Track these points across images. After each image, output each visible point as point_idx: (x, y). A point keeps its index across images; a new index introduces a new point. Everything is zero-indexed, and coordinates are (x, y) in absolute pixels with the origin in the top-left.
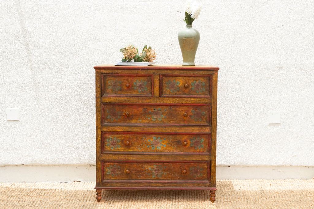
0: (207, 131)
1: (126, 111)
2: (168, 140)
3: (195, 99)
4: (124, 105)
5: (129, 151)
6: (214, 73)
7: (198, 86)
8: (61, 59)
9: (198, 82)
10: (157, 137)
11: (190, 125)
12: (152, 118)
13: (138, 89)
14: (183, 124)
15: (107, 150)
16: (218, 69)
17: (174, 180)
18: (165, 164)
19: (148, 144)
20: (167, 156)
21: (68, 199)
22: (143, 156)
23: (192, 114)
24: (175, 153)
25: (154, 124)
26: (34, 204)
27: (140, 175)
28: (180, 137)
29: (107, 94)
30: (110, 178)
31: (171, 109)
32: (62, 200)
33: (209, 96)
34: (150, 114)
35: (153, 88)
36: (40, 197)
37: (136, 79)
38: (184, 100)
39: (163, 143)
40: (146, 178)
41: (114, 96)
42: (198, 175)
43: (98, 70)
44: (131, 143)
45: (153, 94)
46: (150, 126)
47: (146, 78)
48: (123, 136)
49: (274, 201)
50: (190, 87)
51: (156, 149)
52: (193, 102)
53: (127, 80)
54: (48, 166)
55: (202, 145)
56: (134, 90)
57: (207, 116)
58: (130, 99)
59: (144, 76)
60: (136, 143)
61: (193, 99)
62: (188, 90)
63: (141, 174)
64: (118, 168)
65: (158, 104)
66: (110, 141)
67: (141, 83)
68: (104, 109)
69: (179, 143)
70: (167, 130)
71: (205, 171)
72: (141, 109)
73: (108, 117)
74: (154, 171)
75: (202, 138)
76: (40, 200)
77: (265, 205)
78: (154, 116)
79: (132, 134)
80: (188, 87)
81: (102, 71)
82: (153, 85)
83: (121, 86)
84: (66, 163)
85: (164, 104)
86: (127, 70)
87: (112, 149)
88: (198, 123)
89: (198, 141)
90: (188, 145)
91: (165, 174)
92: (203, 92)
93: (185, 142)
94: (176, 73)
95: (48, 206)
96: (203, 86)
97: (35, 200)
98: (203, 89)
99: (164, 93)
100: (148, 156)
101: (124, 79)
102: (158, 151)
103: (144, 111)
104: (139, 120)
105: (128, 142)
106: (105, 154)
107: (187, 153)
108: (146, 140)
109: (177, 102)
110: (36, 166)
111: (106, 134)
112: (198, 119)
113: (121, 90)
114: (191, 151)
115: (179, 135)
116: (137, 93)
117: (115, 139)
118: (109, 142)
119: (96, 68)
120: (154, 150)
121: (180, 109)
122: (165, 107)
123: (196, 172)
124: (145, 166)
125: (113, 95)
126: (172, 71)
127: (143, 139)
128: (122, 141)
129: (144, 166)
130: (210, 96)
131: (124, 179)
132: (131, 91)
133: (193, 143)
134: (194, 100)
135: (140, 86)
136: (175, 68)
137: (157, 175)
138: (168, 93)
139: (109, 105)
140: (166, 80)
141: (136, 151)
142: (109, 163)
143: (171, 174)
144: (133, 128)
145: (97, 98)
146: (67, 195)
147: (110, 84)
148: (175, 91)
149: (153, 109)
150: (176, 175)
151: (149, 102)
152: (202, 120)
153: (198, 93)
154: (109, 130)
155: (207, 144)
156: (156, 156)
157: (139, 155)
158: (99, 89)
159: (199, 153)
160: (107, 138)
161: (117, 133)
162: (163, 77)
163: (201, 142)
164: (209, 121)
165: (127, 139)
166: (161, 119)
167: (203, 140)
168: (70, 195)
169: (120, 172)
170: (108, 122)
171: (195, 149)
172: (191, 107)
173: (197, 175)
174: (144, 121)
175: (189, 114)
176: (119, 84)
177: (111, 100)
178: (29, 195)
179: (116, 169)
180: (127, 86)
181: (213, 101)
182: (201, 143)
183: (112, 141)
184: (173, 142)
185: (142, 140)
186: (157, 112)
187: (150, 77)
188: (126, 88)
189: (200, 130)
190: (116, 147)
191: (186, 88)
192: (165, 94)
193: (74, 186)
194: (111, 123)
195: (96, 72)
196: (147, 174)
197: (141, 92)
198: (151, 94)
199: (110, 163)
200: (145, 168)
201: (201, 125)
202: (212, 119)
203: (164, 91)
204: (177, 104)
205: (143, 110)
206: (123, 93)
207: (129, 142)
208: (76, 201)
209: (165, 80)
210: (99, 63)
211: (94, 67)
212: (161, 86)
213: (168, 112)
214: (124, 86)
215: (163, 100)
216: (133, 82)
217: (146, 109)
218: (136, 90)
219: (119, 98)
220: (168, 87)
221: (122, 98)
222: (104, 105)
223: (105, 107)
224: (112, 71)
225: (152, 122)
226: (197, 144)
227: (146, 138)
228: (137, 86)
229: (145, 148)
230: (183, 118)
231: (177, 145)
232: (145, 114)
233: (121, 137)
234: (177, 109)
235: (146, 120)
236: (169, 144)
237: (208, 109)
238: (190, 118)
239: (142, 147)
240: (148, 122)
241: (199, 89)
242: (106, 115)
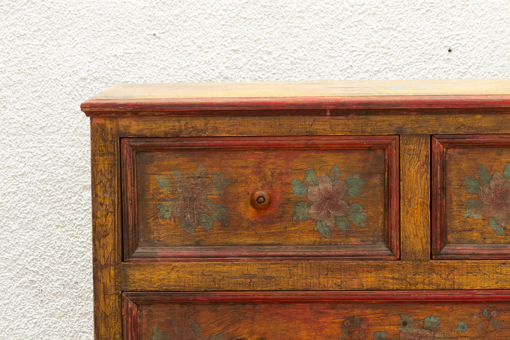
4: (244, 302)
13: (315, 217)
29: (151, 243)
35: (394, 212)
37: (305, 166)
41: (187, 258)
43: (101, 121)
45: (395, 241)
47: (356, 156)
53: (258, 172)
56: (297, 222)
58: (274, 270)
59: (348, 149)
65: (423, 295)
67: (329, 186)
68: (135, 326)
72: (332, 324)
81: (123, 122)
82: (394, 194)
83: (226, 200)
85: (456, 294)
86: (255, 120)
99: (456, 236)
101: (241, 163)
103: (350, 333)
113: (228, 223)
116: (313, 238)
119: (93, 110)
122: (460, 311)
125: (185, 252)
126: (500, 118)
132: (278, 227)
135: (329, 201)
138: (475, 235)
139: (161, 302)
140: (464, 166)
145: (98, 267)
147: (166, 191)
149: (396, 319)
151: (376, 285)
158: (110, 218)
162: (450, 151)
176: (215, 193)
177: (174, 275)
180: (256, 203)
186: (421, 337)
187: (380, 152)
188: (250, 213)
192: (459, 242)
195: (93, 129)
197: (335, 231)
198: (388, 241)
203: (456, 224)
205: (343, 326)
206: (235, 240)
209: (461, 164)
210: (96, 79)
211: (83, 107)
212: (439, 198)
213: (476, 334)
214: (242, 204)
215: (451, 272)
216: (288, 180)
217: (361, 320)
218: (305, 220)
219: (219, 268)
220: (478, 204)
221: (234, 268)
222: (138, 306)
223: (144, 313)
224: (177, 124)
228: (311, 198)
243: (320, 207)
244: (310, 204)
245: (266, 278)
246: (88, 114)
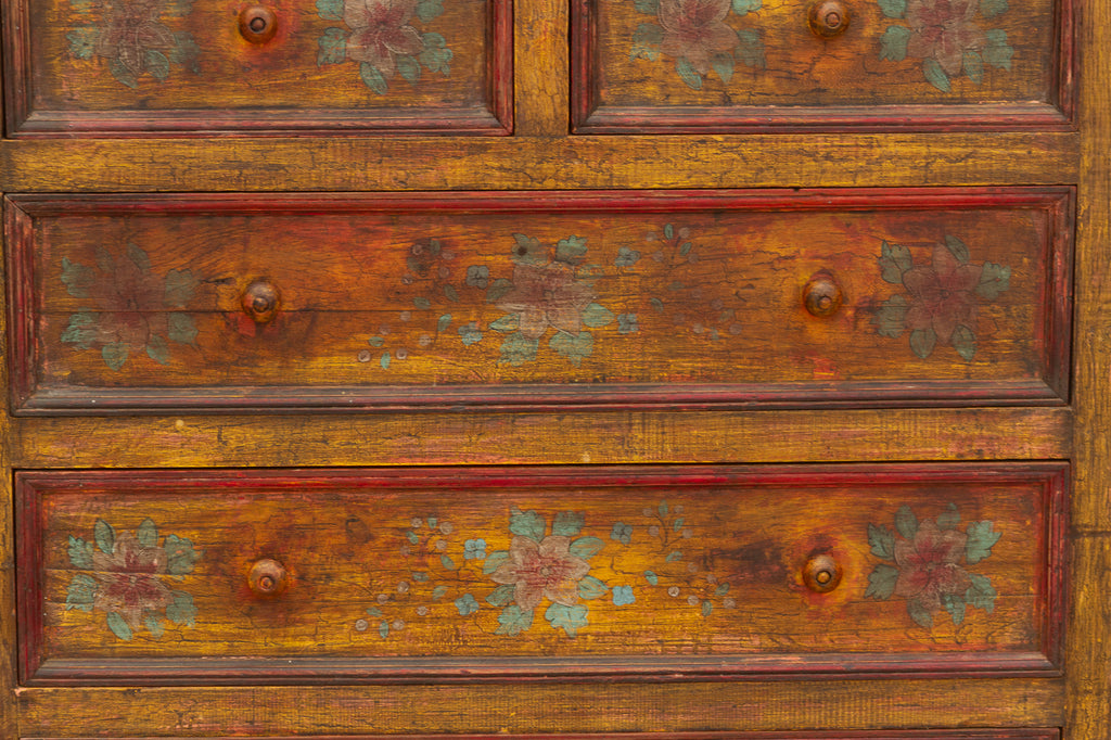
0: (1033, 449)
1: (243, 270)
2: (658, 544)
3: (915, 149)
4: (229, 212)
5: (284, 654)
7: (938, 18)
10: (550, 519)
11: (869, 391)
12: (503, 335)
13: (357, 56)
14: (791, 381)
15: (63, 640)
19: (461, 579)
20: (645, 692)
22: (412, 693)
23: (886, 291)
24: (725, 666)
25: (522, 394)
28: (771, 509)
29: (57, 104)
31: (677, 241)
33: (1050, 112)
34: (478, 294)
35: (502, 48)
38: (812, 155)
39: (605, 574)
41: (124, 132)
44: (302, 577)
45: (504, 102)
46: (481, 412)
48: (221, 514)
50: (868, 32)
51: (544, 628)
52: (896, 175)
55: (984, 582)
56: (326, 66)
57: (1031, 308)
58: (284, 153)
60: (352, 577)
61: (892, 145)
62: (844, 53)
65: (554, 200)
66: (100, 559)
68: (29, 255)
69: (757, 566)
70: (649, 445)
72: (390, 251)
73: (80, 331)
75: (978, 519)
78: (518, 318)
80: (846, 27)
82: (503, 15)
83: (194, 23)
85: (616, 198)
87: (123, 632)
88: (945, 374)
89: (944, 550)
90: (844, 584)
92: (989, 71)
93: (813, 555)
96: (996, 20)
98: (991, 45)
99: (616, 91)
100: (461, 692)
102: (554, 644)
103: (423, 268)
104: (375, 353)
105: (268, 567)
106: (55, 680)
107: (835, 662)
108: (440, 546)
109: (740, 175)
111: (61, 490)
112: (945, 335)
113: (200, 67)
114: (882, 641)
115: (760, 495)
116: (355, 96)
117: (148, 536)
118: (89, 569)
120: (521, 638)
121: (773, 246)
122: (622, 227)
125: (119, 120)
127: (414, 538)
128: (217, 557)
130: (1061, 109)
132: (290, 74)
133: (894, 564)
134: (903, 150)
135: (384, 26)
138: (651, 90)
139: (75, 212)
141: (352, 653)
144: (313, 431)
147: (82, 7)
148: (724, 72)
149: (506, 243)
151: (469, 181)
152: (984, 344)
153: (941, 84)
154: (85, 459)
155: (1031, 571)
156: (538, 693)
157: (377, 692)
159: (948, 661)
160: (67, 531)
161: (163, 483)
163: (974, 556)
164: (1051, 353)
165: (262, 538)
166: (583, 347)
167: (986, 535)
170: (74, 380)
171: (916, 625)
172: (871, 221)
174: (420, 365)
175: (858, 288)
176: (173, 12)
177: (99, 163)
180: (248, 29)
181: (1086, 162)
182: (964, 564)
183: (120, 561)
184: (707, 561)
185: (405, 550)
186: (552, 275)
188: (239, 49)
189: (962, 441)
190: (161, 614)
191: (826, 34)
192: (621, 102)
194: (101, 384)
197: (395, 83)
198: (491, 101)
201: (975, 389)
202: (1082, 335)
203: (617, 69)
204: (750, 197)
205: (410, 255)
206: (211, 99)
207: (281, 562)
212: (585, 21)
213: (651, 270)
214: (224, 33)
215: (607, 157)
217: (444, 244)
218: (339, 62)
219: (181, 150)
220: (655, 34)
221: (210, 150)
222: (34, 219)
223: (45, 232)
225: (495, 371)
226: (929, 578)
227: (447, 528)
228: (352, 21)
229: (436, 619)
230: (801, 330)
231: (738, 584)
232: (435, 293)
233: (200, 522)
234: (744, 240)
235: (444, 351)
236: (667, 575)
237: (1041, 239)
238: (862, 325)
239: (410, 612)
240: (461, 369)
241: (957, 41)
242: (50, 312)
243: (367, 39)
244: (349, 32)
245: (270, 167)
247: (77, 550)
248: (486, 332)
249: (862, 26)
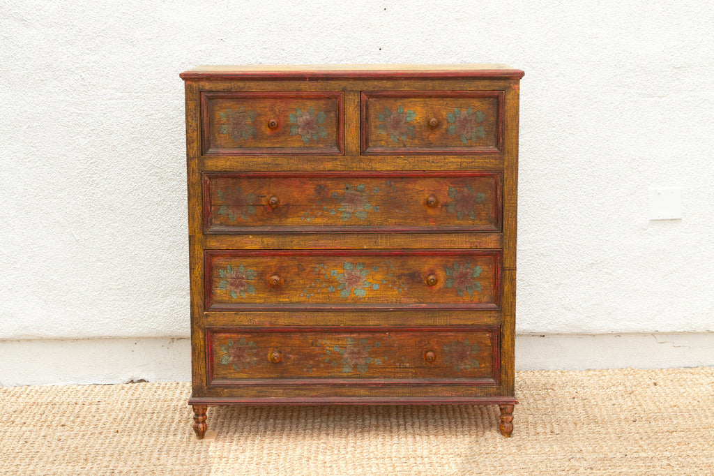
0: (492, 245)
1: (269, 193)
2: (385, 271)
3: (457, 160)
4: (265, 177)
5: (279, 303)
6: (510, 87)
7: (464, 123)
8: (88, 54)
9: (464, 112)
10: (355, 265)
11: (445, 228)
12: (342, 212)
13: (301, 133)
14: (423, 226)
15: (218, 299)
16: (521, 74)
17: (403, 378)
18: (377, 335)
19: (330, 282)
20: (382, 314)
21: (117, 432)
22: (316, 314)
23: (449, 201)
24: (405, 307)
25: (347, 229)
26: (27, 446)
27: (308, 366)
28: (418, 262)
29: (217, 147)
30: (230, 373)
31: (391, 186)
32: (101, 433)
33: (496, 150)
34: (335, 200)
35: (341, 131)
36: (42, 426)
37: (296, 107)
38: (429, 161)
39: (371, 280)
40: (327, 375)
41: (235, 154)
42: (467, 366)
43: (190, 83)
44: (285, 281)
45: (342, 146)
46: (335, 234)
47: (322, 102)
48: (263, 262)
49: (672, 429)
50: (444, 127)
51: (353, 296)
52: (452, 167)
53: (272, 109)
54: (61, 340)
55: (478, 283)
56: (292, 136)
57: (491, 206)
58: (280, 160)
59: (318, 98)
60: (299, 281)
61: (451, 159)
62: (437, 133)
63: (311, 362)
64: (251, 348)
65: (357, 173)
66: (228, 276)
67: (308, 117)
68: (209, 189)
69: (414, 278)
70: (383, 243)
71: (485, 354)
72: (310, 188)
73: (223, 211)
74: (346, 356)
75: (477, 265)
76: (43, 434)
77: (647, 442)
78: (346, 208)
79: (286, 255)
80: (438, 125)
81: (202, 83)
82: (342, 122)
83: (255, 124)
84: (107, 334)
85: (373, 173)
86: (270, 83)
87: (234, 296)
88: (466, 224)
89: (466, 274)
90: (438, 284)
91: (378, 361)
92: (479, 138)
93: (429, 275)
94: (405, 87)
95: (65, 451)
96: (481, 124)
97: (29, 433)
98: (479, 131)
99: (373, 143)
100: (330, 314)
101: (262, 105)
102: (356, 300)
103: (319, 193)
104: (306, 217)
105: (275, 277)
106: (215, 310)
107: (436, 306)
108: (324, 272)
109: (408, 167)
110: (29, 340)
111: (218, 256)
112: (467, 213)
113: (256, 136)
114: (449, 300)
115: (415, 258)
116: (300, 145)
117: (242, 269)
118: (225, 278)
119: (186, 77)
120: (347, 299)
121: (418, 187)
122: (375, 182)
123: (462, 357)
124: (324, 341)
125: (234, 151)
126: (395, 82)
127: (317, 270)
128: (261, 275)
129: (320, 341)
130: (499, 149)
131: (267, 376)
132: (282, 138)
133: (452, 278)
134: (454, 160)
135: (308, 125)
136: (402, 74)
137: (355, 367)
138: (383, 143)
140: (378, 107)
141: (299, 303)
142: (224, 335)
143: (392, 361)
144: (288, 239)
145: (189, 159)
146: (115, 419)
147: (224, 119)
148: (404, 138)
149: (343, 186)
150: (408, 365)
151: (332, 168)
152: (478, 215)
153: (465, 142)
154: (224, 247)
155: (492, 280)
156: (352, 314)
157: (306, 314)
158: (195, 133)
159: (468, 306)
160: (219, 267)
161: (246, 254)
162: (370, 100)
163: (475, 276)
164: (497, 218)
165: (274, 270)
166: (364, 216)
167: (479, 270)
168: (122, 419)
169: (255, 359)
170: (221, 224)
171: (458, 295)
172: (445, 180)
173: (465, 364)
174: (318, 221)
175: (442, 199)
176: (249, 121)
177: (228, 163)
178: (12, 419)
179: (246, 351)
180: (270, 126)
181: (506, 163)
182: (472, 278)
183: (234, 276)
184: (399, 277)
185: (314, 273)
186: (355, 195)
187: (334, 100)
188: (268, 131)
189: (472, 243)
190: (245, 291)
191: (432, 127)
192: (375, 146)
193: (130, 393)
194: (229, 226)
195: (186, 87)
196: (330, 362)
197: (311, 141)
198: (338, 146)
199: (228, 335)
200: (322, 346)
201: (475, 228)
202: (505, 213)
203: (373, 137)
204: (411, 173)
205: (316, 190)
206: (260, 146)
207: (279, 276)
208: (139, 437)
209: (376, 107)
210: (190, 63)
211: (181, 75)
212: (364, 123)
213: (383, 194)
214: (264, 127)
215: (371, 162)
216: (287, 114)
217: (325, 187)
218: (296, 135)
219: (251, 159)
220: (384, 127)
221: (259, 159)
222: (210, 179)
224: (229, 85)
225: (340, 222)
226: (463, 282)
227: (326, 267)
228: (299, 124)
229: (323, 293)
230: (426, 212)
231: (408, 283)
232: (322, 200)
233: (256, 265)
234: (410, 185)
235: (325, 217)
236: (388, 281)
237: (494, 186)
238: (443, 210)
239: (315, 291)
240: (330, 222)
241: (469, 129)
242: (215, 205)
243: (303, 128)
244: (298, 127)
245: (276, 165)
246: (183, 79)
247: (222, 273)
248: (337, 211)
249: (442, 125)
